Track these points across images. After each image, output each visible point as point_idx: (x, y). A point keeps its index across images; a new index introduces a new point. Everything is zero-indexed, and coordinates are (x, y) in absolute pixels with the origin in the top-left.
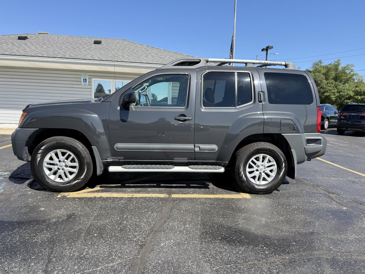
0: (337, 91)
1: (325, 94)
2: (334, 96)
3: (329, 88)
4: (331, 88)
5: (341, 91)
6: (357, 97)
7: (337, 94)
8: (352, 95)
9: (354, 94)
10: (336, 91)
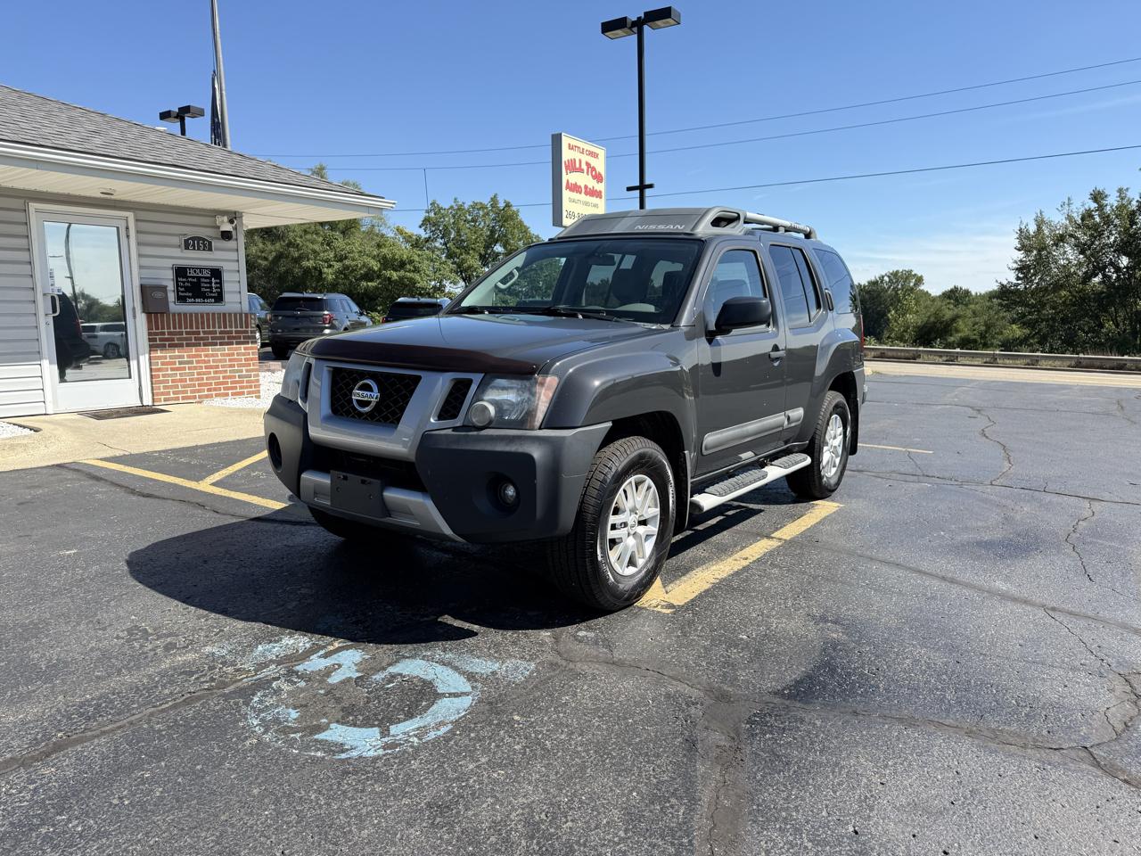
0: (335, 256)
1: (305, 263)
2: (330, 270)
3: (311, 246)
4: (316, 247)
5: (346, 258)
6: (388, 273)
7: (337, 265)
8: (376, 269)
9: (379, 265)
10: (332, 255)
